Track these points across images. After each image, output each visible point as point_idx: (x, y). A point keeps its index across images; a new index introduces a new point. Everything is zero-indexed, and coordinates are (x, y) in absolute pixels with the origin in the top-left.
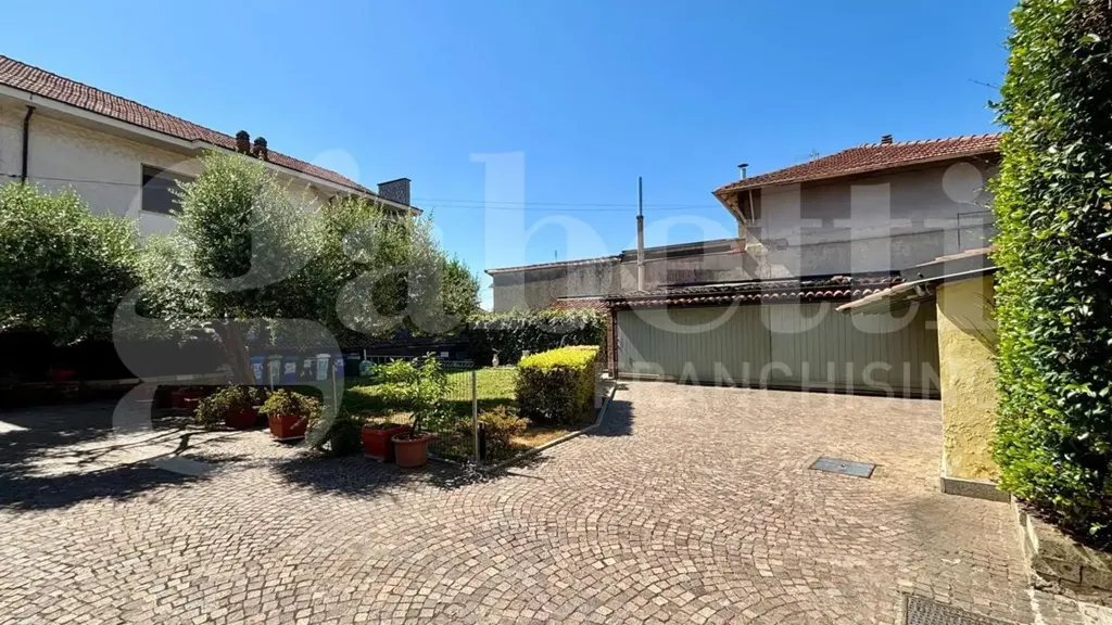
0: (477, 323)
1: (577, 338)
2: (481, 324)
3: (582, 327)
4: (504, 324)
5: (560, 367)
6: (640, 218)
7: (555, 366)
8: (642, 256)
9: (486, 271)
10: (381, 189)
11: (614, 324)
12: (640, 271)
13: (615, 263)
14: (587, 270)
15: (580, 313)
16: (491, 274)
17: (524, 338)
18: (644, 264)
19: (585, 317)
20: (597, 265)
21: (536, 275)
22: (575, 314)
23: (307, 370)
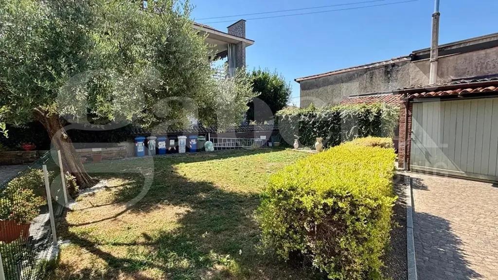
0: (284, 116)
1: (366, 129)
2: (287, 117)
3: (371, 119)
4: (303, 117)
5: (341, 198)
6: (436, 16)
7: (330, 194)
8: (436, 53)
9: (295, 80)
10: (229, 30)
11: (408, 116)
12: (433, 67)
13: (405, 63)
14: (377, 71)
15: (369, 107)
16: (299, 82)
17: (319, 128)
18: (437, 60)
19: (374, 111)
20: (386, 66)
21: (332, 79)
22: (364, 107)
23: (172, 146)
